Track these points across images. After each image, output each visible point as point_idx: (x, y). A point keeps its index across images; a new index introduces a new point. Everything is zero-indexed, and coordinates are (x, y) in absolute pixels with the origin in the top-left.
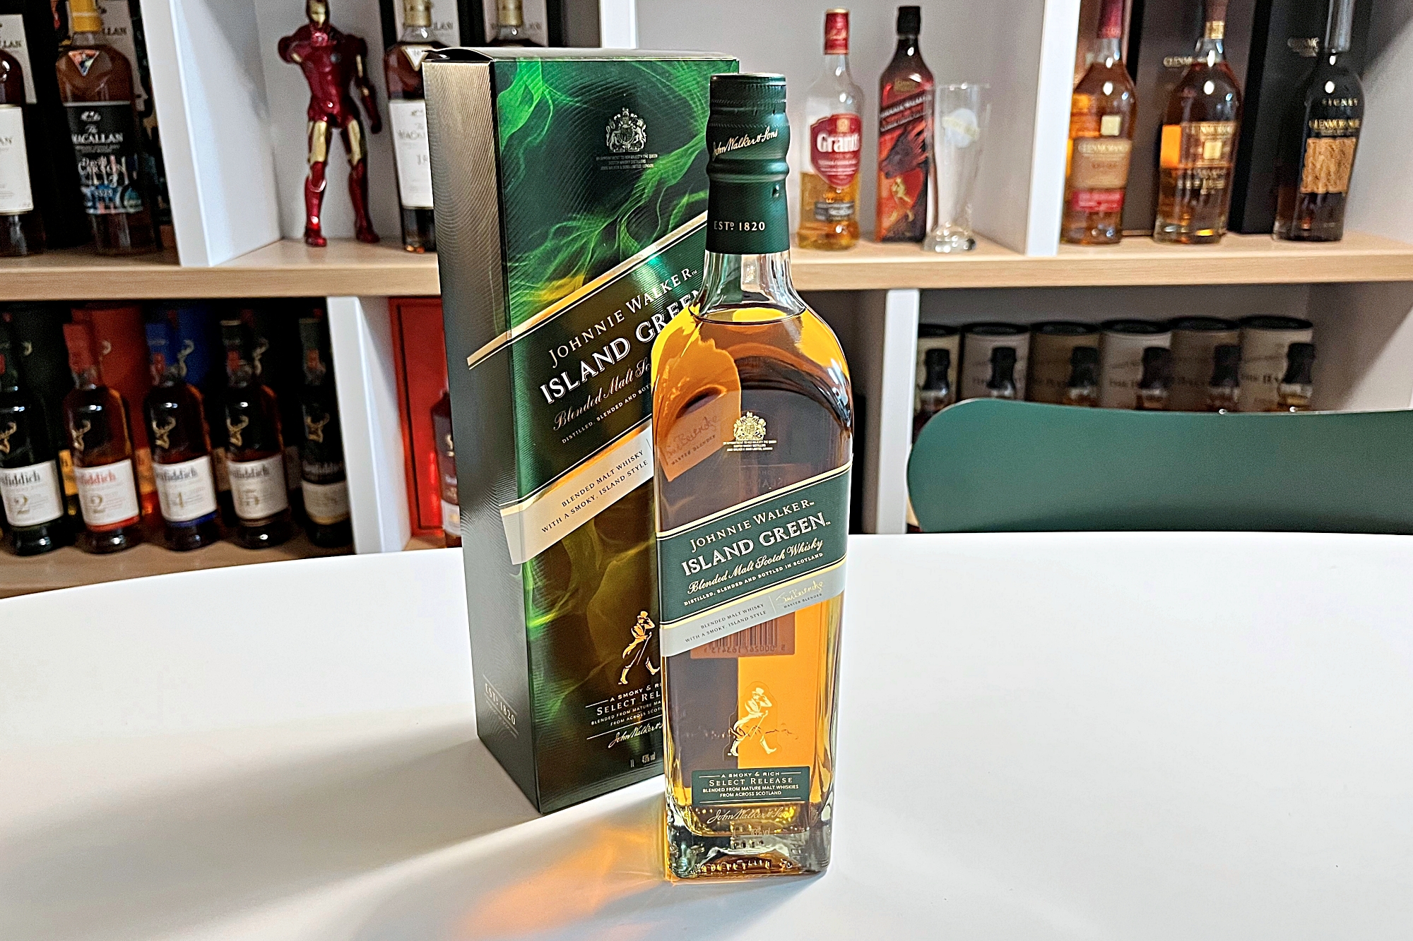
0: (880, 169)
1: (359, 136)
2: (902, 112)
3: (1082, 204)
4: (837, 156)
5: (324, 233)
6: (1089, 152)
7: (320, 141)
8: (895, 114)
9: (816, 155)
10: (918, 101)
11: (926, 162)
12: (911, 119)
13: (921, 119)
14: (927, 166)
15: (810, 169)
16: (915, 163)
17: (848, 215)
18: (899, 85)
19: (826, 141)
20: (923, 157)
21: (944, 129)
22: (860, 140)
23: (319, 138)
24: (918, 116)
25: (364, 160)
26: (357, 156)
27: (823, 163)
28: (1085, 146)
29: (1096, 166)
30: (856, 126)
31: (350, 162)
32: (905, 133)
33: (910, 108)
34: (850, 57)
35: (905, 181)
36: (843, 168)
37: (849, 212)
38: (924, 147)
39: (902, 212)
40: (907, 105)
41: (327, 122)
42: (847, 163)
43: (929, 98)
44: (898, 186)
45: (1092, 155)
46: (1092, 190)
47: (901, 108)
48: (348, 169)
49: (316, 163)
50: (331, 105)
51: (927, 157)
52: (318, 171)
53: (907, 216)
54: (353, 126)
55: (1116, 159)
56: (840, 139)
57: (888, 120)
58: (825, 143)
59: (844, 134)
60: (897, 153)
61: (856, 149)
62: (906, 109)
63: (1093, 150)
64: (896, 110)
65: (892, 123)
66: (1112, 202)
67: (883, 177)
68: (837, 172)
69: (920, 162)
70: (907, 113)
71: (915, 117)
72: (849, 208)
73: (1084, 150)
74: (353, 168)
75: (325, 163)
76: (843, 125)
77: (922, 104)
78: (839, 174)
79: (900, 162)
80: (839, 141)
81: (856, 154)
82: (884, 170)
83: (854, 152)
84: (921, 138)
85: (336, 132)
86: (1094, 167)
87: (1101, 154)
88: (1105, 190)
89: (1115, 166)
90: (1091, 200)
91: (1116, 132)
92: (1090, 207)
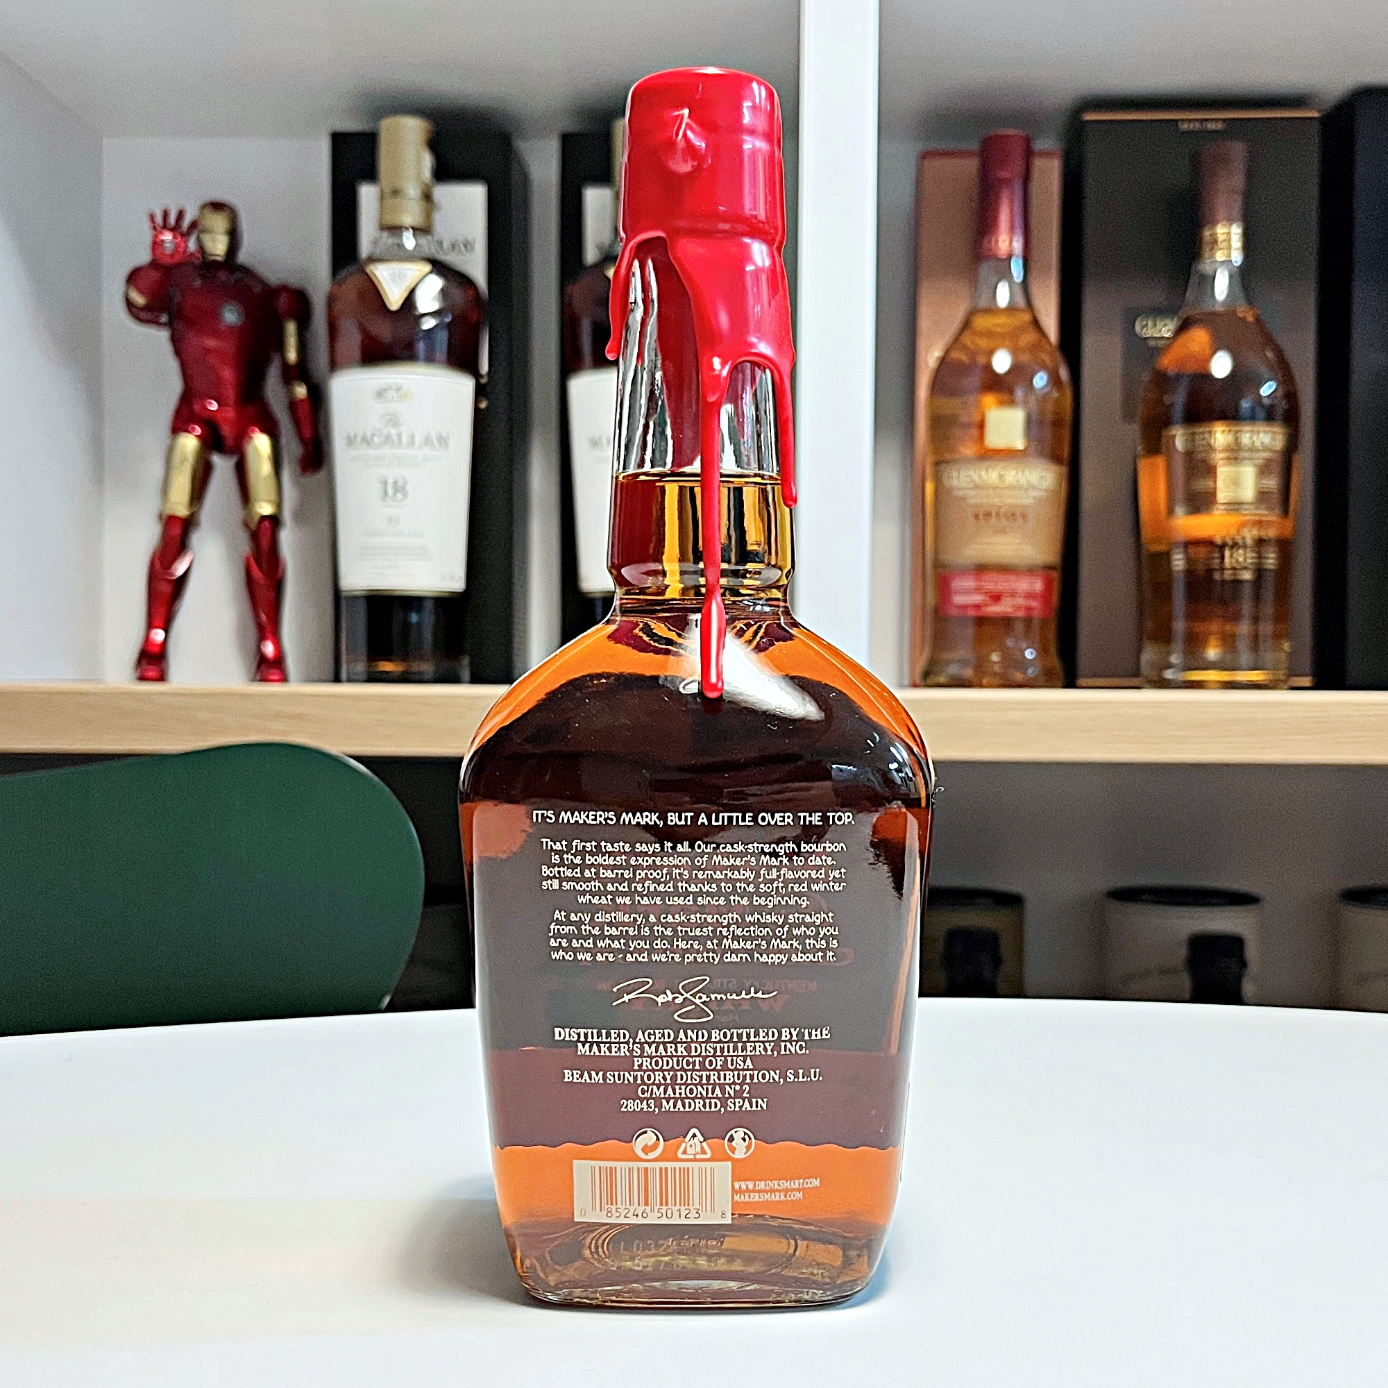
3: (959, 599)
6: (965, 485)
28: (955, 474)
29: (984, 515)
45: (973, 493)
46: (981, 569)
55: (1027, 500)
63: (973, 481)
66: (1029, 596)
73: (955, 483)
86: (977, 516)
87: (988, 488)
88: (1005, 569)
89: (1024, 516)
90: (978, 590)
91: (1019, 444)
92: (978, 607)
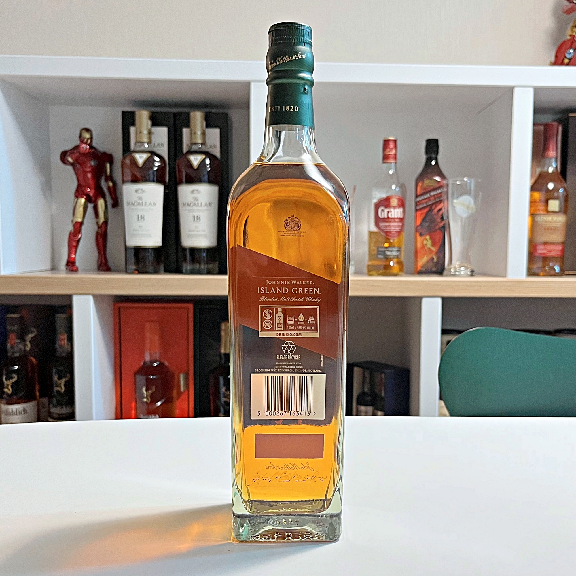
0: (417, 231)
1: (104, 208)
2: (428, 198)
3: (539, 252)
4: (390, 220)
5: (77, 264)
6: (542, 221)
7: (80, 210)
8: (425, 199)
9: (378, 220)
10: (439, 191)
11: (444, 227)
12: (434, 202)
13: (440, 202)
14: (444, 229)
15: (374, 229)
16: (437, 228)
17: (397, 256)
18: (427, 182)
19: (384, 211)
20: (441, 225)
21: (454, 207)
22: (404, 212)
23: (80, 207)
24: (439, 200)
25: (106, 223)
26: (102, 220)
27: (382, 224)
28: (539, 218)
29: (547, 229)
30: (402, 204)
31: (97, 223)
32: (431, 210)
33: (434, 195)
34: (398, 165)
35: (432, 238)
36: (394, 227)
37: (398, 253)
38: (442, 218)
39: (430, 257)
40: (432, 194)
41: (85, 199)
42: (396, 224)
43: (445, 189)
44: (428, 241)
45: (544, 223)
46: (545, 243)
47: (428, 195)
48: (96, 228)
49: (77, 222)
50: (89, 190)
51: (444, 224)
52: (78, 227)
53: (433, 259)
54: (101, 203)
55: (558, 225)
56: (392, 210)
57: (421, 202)
58: (383, 213)
59: (394, 207)
60: (426, 222)
61: (402, 217)
62: (431, 196)
63: (544, 220)
64: (425, 197)
65: (423, 204)
66: (558, 251)
67: (418, 234)
68: (391, 229)
69: (441, 227)
70: (433, 198)
71: (436, 200)
72: (398, 251)
73: (539, 221)
74: (99, 227)
75: (81, 223)
76: (394, 202)
77: (440, 193)
78: (392, 230)
79: (429, 226)
80: (391, 212)
81: (401, 220)
82: (419, 231)
83: (400, 218)
84: (441, 213)
85: (90, 206)
86: (545, 229)
87: (549, 222)
88: (553, 244)
89: (558, 230)
90: (545, 249)
91: (557, 209)
92: (544, 254)
